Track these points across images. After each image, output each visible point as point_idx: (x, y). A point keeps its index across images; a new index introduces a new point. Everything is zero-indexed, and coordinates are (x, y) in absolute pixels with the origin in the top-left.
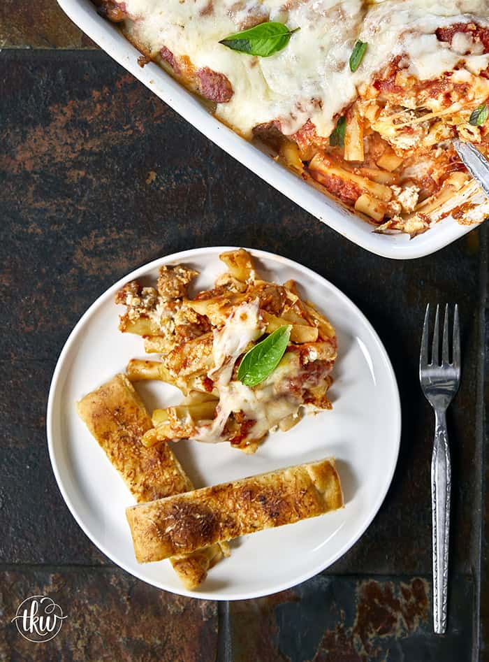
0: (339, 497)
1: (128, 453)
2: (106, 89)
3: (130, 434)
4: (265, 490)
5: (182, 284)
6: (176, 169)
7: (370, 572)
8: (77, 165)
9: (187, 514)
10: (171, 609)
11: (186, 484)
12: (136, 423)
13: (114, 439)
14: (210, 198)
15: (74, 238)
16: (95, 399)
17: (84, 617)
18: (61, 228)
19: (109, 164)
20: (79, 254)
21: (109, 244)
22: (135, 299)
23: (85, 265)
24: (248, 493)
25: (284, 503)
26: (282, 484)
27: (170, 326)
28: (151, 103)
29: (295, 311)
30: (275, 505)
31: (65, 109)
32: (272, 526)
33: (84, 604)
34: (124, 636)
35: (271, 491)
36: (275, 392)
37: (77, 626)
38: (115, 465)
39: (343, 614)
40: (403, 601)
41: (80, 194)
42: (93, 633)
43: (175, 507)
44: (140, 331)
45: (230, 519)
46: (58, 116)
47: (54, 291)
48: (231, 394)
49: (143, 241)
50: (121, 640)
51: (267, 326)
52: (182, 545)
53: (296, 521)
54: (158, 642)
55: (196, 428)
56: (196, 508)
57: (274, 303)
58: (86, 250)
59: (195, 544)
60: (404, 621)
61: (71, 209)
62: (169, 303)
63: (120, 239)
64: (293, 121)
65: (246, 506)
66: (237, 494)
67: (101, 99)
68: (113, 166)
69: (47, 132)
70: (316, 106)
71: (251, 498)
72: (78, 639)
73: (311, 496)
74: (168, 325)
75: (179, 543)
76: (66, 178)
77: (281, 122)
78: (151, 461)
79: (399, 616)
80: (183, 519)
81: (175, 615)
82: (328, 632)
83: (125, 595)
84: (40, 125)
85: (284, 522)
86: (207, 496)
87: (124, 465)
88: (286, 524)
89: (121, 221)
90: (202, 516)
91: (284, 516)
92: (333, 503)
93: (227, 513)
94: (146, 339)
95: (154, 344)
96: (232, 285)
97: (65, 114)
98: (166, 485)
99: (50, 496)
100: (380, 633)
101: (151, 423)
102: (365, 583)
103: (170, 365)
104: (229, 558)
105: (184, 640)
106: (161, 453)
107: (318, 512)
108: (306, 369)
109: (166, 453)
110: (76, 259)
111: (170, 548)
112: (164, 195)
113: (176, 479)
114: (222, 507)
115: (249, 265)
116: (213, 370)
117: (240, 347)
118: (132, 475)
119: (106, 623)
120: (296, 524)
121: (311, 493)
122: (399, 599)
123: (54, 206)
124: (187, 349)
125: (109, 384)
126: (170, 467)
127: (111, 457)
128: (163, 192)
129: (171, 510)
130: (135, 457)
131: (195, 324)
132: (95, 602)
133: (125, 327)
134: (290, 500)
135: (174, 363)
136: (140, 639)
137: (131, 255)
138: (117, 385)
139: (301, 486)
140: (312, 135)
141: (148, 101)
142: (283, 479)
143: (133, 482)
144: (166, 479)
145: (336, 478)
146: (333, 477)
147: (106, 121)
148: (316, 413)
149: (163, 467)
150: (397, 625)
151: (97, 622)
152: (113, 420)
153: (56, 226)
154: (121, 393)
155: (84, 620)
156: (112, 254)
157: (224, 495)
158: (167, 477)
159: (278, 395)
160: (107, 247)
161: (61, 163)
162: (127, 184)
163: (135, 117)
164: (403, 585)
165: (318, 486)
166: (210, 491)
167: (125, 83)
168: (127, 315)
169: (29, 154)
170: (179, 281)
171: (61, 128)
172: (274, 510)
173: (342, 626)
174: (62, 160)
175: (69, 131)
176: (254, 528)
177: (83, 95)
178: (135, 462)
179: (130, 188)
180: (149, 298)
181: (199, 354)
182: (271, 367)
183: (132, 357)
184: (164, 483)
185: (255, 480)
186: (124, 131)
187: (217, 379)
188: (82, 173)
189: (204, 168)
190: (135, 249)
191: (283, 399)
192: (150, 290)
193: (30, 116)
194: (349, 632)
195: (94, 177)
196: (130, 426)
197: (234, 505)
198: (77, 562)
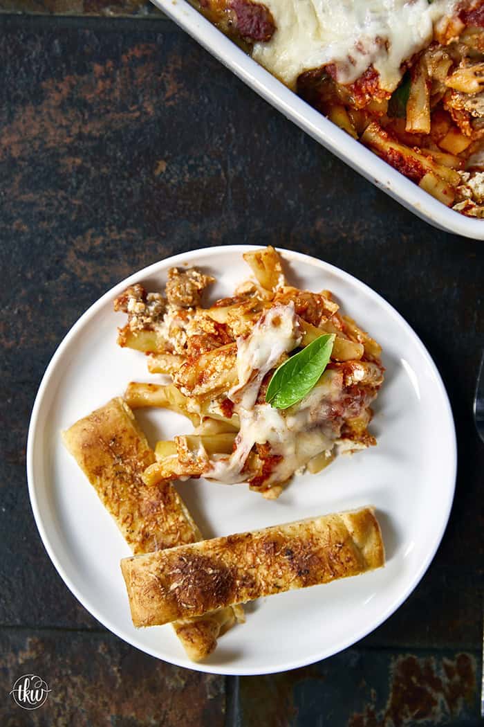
0: (381, 553)
1: (125, 493)
2: (110, 63)
3: (128, 470)
4: (292, 541)
5: (196, 288)
6: (190, 158)
7: (407, 645)
8: (73, 151)
9: (196, 567)
10: (170, 684)
11: (193, 533)
12: (135, 457)
13: (109, 475)
14: (230, 193)
15: (66, 237)
16: (87, 425)
17: (66, 690)
18: (52, 225)
19: (110, 150)
20: (71, 258)
21: (108, 245)
22: (138, 304)
23: (79, 270)
24: (272, 545)
25: (316, 558)
26: (312, 535)
27: (181, 338)
28: (162, 81)
29: (333, 323)
30: (304, 560)
31: (61, 86)
32: (299, 586)
33: (67, 675)
34: (114, 714)
35: (299, 543)
36: (310, 420)
37: (58, 700)
38: (109, 508)
39: (375, 695)
40: (445, 680)
41: (75, 184)
42: (77, 709)
43: (182, 560)
44: (144, 346)
45: (249, 576)
46: (52, 93)
47: (40, 300)
48: (256, 420)
49: (148, 244)
50: (109, 718)
51: (303, 335)
52: (190, 607)
53: (331, 580)
54: (153, 722)
55: (211, 462)
56: (207, 562)
57: (309, 311)
58: (80, 252)
59: (206, 606)
60: (445, 703)
61: (64, 203)
62: (180, 311)
63: (121, 240)
64: (351, 67)
65: (269, 561)
66: (257, 545)
67: (103, 74)
68: (115, 154)
69: (38, 112)
70: (381, 47)
71: (275, 552)
72: (59, 715)
73: (348, 550)
74: (178, 336)
75: (187, 604)
76: (59, 166)
77: (337, 65)
78: (151, 503)
79: (440, 697)
80: (192, 574)
81: (174, 691)
82: (355, 714)
83: (115, 666)
84: (30, 103)
85: (315, 581)
86: (222, 547)
87: (119, 507)
88: (317, 584)
89: (124, 218)
90: (215, 571)
91: (315, 574)
92: (374, 561)
93: (245, 569)
94: (150, 357)
95: (159, 362)
96: (257, 292)
97: (60, 92)
98: (169, 534)
99: (29, 545)
100: (418, 717)
101: (154, 457)
102: (401, 658)
103: (181, 381)
104: (244, 625)
105: (184, 720)
106: (165, 494)
107: (356, 570)
108: (348, 393)
109: (171, 495)
110: (68, 262)
111: (175, 610)
112: (175, 189)
113: (182, 526)
114: (239, 561)
115: (278, 268)
116: (235, 388)
117: (271, 358)
118: (129, 520)
119: (92, 698)
120: (328, 584)
121: (348, 547)
122: (441, 677)
123: (43, 199)
124: (203, 361)
125: (104, 408)
126: (175, 511)
127: (103, 497)
128: (173, 186)
129: (177, 563)
130: (134, 498)
131: (213, 334)
132: (79, 673)
133: (125, 339)
134: (323, 554)
135: (186, 379)
136: (132, 718)
137: (134, 260)
138: (114, 410)
139: (336, 538)
140: (374, 86)
141: (160, 78)
142: (314, 529)
143: (129, 529)
144: (170, 527)
145: (377, 530)
146: (374, 529)
147: (110, 101)
148: (352, 451)
149: (167, 512)
150: (438, 709)
151: (82, 697)
152: (108, 451)
153: (46, 223)
154: (118, 419)
155: (66, 694)
156: (111, 258)
157: (242, 547)
158: (172, 523)
159: (313, 424)
160: (105, 249)
161: (54, 148)
162: (131, 175)
163: (144, 96)
164: (447, 661)
165: (356, 539)
166: (225, 541)
167: (133, 56)
168: (128, 326)
169: (16, 138)
170: (193, 285)
171: (56, 108)
172: (303, 566)
173: (372, 707)
174: (55, 145)
175: (64, 111)
176: (278, 588)
177: (83, 70)
178: (133, 505)
179: (136, 179)
180: (155, 304)
181: (219, 368)
182: (309, 386)
183: (131, 380)
184: (167, 531)
185: (279, 529)
186: (130, 112)
187: (239, 400)
188: (78, 161)
189: (223, 159)
190: (138, 252)
191: (318, 430)
192: (156, 295)
193: (19, 92)
194: (380, 717)
195: (92, 165)
196: (128, 460)
197: (254, 559)
198: (59, 625)
